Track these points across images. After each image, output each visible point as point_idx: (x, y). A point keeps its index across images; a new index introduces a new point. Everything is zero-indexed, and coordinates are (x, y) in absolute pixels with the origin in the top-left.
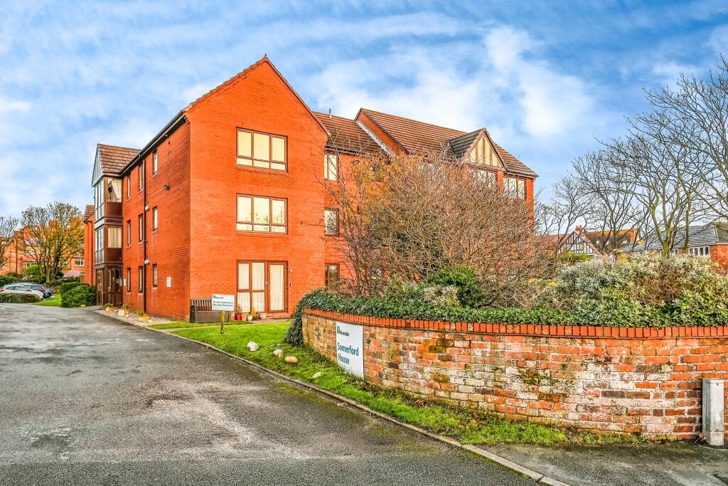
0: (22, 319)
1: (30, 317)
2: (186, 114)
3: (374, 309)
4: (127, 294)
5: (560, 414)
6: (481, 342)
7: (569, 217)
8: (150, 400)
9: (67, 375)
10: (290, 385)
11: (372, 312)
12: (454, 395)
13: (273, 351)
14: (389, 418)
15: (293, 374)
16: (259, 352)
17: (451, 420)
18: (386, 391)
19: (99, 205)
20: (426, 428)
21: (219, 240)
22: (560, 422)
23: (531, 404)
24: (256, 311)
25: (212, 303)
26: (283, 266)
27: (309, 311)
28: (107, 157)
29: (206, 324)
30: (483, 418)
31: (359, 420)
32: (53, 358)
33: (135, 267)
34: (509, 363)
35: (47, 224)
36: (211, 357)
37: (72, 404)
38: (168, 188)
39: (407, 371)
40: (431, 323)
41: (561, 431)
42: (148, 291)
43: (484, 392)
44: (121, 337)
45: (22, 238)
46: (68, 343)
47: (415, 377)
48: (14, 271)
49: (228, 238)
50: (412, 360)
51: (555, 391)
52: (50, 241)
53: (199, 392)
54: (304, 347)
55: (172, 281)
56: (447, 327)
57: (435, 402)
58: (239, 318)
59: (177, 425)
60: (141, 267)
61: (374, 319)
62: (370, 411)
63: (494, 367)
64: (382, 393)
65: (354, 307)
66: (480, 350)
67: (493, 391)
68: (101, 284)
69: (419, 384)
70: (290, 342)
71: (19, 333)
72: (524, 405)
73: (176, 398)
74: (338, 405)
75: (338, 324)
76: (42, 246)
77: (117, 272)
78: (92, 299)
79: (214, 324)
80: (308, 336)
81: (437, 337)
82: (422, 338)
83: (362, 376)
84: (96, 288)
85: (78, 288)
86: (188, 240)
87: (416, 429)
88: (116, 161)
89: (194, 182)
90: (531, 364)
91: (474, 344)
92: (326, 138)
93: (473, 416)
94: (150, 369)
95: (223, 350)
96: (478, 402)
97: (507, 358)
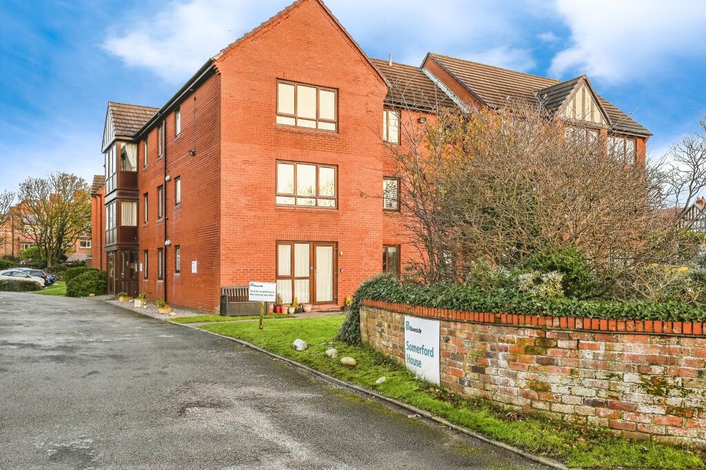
0: (23, 310)
1: (32, 308)
2: (216, 63)
3: (454, 300)
4: (144, 282)
5: (694, 432)
6: (593, 342)
7: (690, 187)
8: (183, 408)
9: (83, 377)
10: (348, 391)
11: (452, 304)
12: (556, 407)
13: (325, 350)
14: (474, 434)
15: (351, 379)
16: (307, 351)
17: (553, 438)
18: (468, 401)
19: (111, 175)
20: (522, 447)
21: (255, 217)
22: (694, 443)
23: (656, 419)
24: (299, 302)
25: (250, 292)
26: (332, 247)
27: (370, 302)
28: (120, 117)
29: (240, 318)
30: (594, 436)
31: (436, 435)
32: (64, 357)
33: (153, 249)
34: (628, 368)
35: (48, 199)
36: (250, 357)
37: (91, 411)
38: (194, 154)
39: (496, 377)
40: (528, 318)
41: (695, 453)
42: (169, 277)
43: (595, 404)
44: (142, 332)
45: (19, 215)
46: (80, 339)
47: (505, 384)
48: (10, 253)
49: (266, 214)
50: (503, 362)
51: (688, 404)
52: (52, 218)
53: (239, 399)
54: (362, 346)
55: (198, 266)
56: (549, 323)
57: (531, 416)
58: (278, 310)
59: (217, 438)
60: (160, 249)
61: (454, 313)
62: (450, 424)
63: (609, 373)
64: (464, 403)
65: (428, 298)
66: (591, 352)
67: (606, 402)
68: (112, 270)
69: (510, 393)
70: (345, 340)
71: (22, 327)
72: (648, 421)
73: (212, 405)
74: (409, 416)
75: (407, 318)
76: (42, 224)
77: (131, 254)
78: (103, 287)
79: (250, 317)
80: (368, 333)
81: (536, 335)
82: (516, 337)
83: (438, 382)
84: (107, 273)
85: (86, 274)
86: (217, 216)
87: (509, 447)
88: (130, 122)
89: (226, 146)
90: (657, 370)
91: (583, 344)
92: (385, 90)
93: (581, 433)
94: (180, 371)
95: (264, 348)
96: (587, 416)
97: (627, 362)
